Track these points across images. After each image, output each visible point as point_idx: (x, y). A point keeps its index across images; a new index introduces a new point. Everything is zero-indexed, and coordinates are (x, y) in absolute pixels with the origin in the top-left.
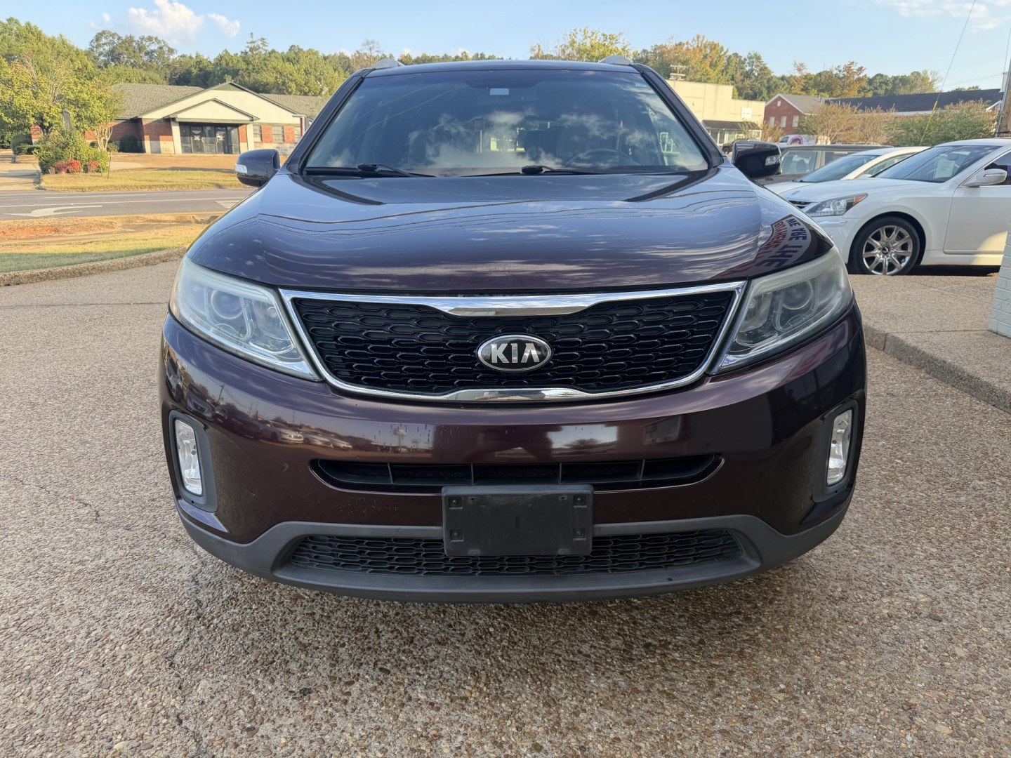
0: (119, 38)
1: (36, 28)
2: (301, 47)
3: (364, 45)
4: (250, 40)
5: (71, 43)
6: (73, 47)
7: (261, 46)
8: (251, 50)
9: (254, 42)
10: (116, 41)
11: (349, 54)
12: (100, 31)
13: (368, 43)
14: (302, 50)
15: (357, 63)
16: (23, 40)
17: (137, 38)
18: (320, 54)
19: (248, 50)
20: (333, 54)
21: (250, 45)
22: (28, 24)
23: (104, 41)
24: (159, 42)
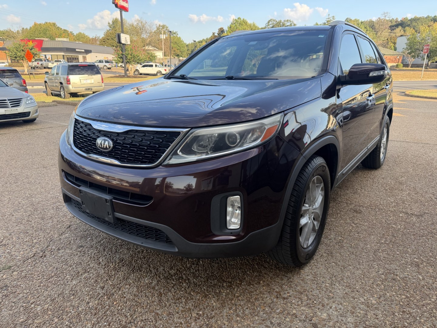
0: (276, 21)
1: (246, 20)
2: (351, 19)
3: (382, 15)
4: (328, 17)
5: (257, 25)
6: (257, 27)
7: (332, 20)
8: (327, 22)
9: (329, 18)
10: (275, 23)
11: (374, 19)
12: (270, 20)
13: (384, 13)
14: (351, 20)
15: (377, 24)
16: (241, 25)
17: (282, 21)
18: (360, 21)
19: (326, 22)
20: (366, 20)
21: (327, 20)
22: (244, 19)
23: (270, 23)
24: (291, 21)
